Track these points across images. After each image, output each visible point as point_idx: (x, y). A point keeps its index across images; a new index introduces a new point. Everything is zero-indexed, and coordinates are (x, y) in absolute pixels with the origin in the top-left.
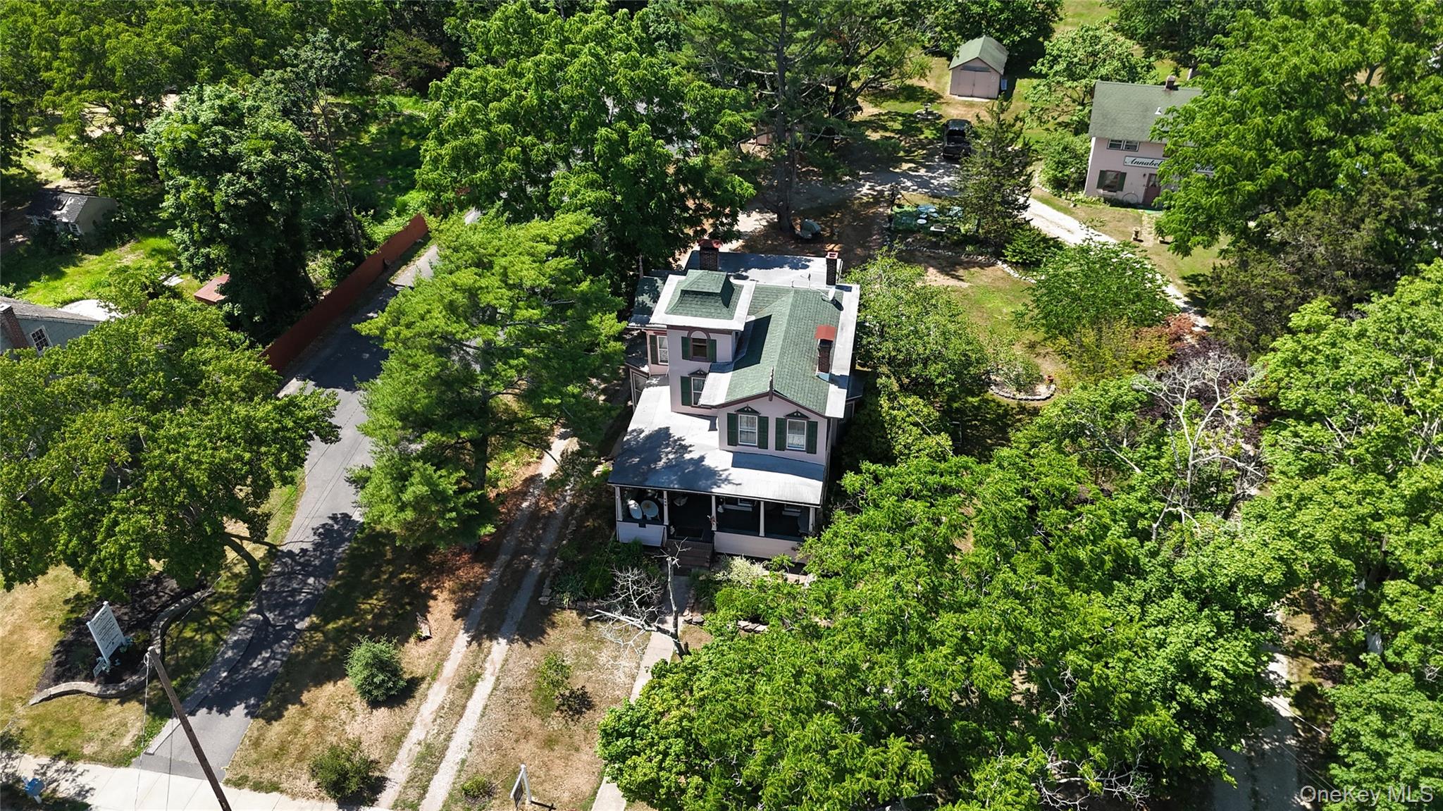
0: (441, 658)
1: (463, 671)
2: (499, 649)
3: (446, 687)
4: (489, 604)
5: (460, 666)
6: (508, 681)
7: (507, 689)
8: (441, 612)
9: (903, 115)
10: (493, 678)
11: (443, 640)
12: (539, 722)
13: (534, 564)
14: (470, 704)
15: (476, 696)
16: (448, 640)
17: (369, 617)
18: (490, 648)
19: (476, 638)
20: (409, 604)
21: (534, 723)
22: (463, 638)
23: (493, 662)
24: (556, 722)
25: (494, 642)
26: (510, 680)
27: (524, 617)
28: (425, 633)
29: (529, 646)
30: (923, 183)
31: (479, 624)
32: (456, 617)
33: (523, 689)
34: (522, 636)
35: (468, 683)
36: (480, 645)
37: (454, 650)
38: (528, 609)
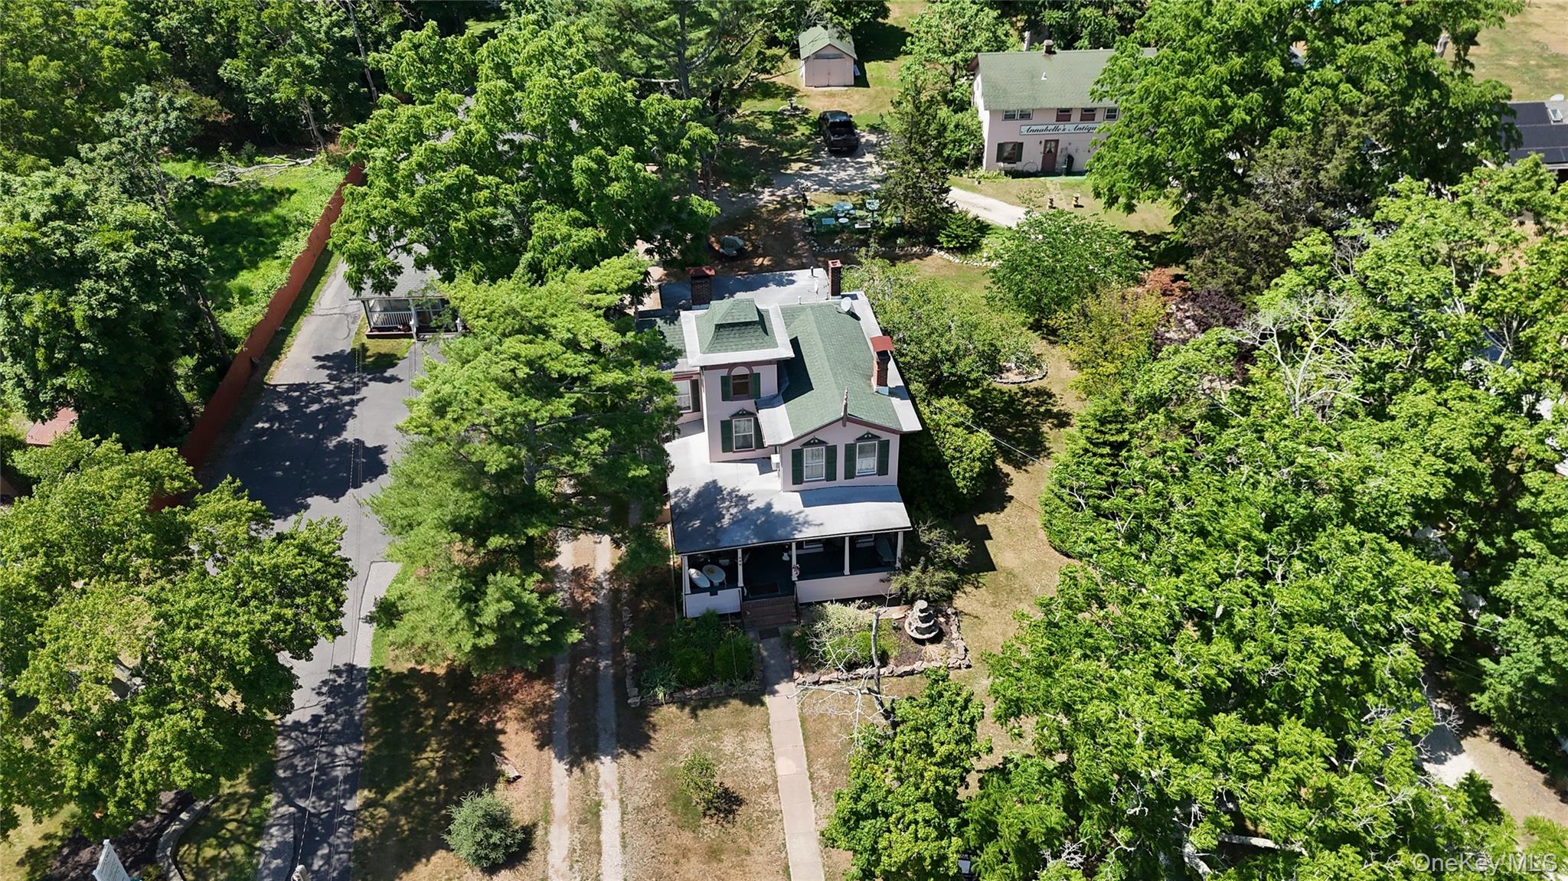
0: (545, 796)
1: (578, 804)
2: (606, 769)
3: (566, 827)
4: (571, 721)
5: (571, 799)
6: (636, 800)
7: (639, 810)
8: (518, 744)
10: (617, 803)
11: (537, 775)
12: (691, 835)
13: (602, 664)
14: (603, 837)
15: (605, 827)
16: (542, 775)
17: (433, 773)
18: (596, 770)
19: (575, 762)
20: (475, 746)
21: (687, 838)
22: (559, 768)
23: (607, 785)
24: (710, 829)
25: (597, 763)
26: (637, 798)
27: (619, 725)
28: (513, 774)
29: (638, 757)
31: (571, 748)
32: (541, 747)
33: (656, 804)
34: (627, 747)
35: (590, 816)
36: (583, 770)
37: (555, 785)
38: (618, 716)
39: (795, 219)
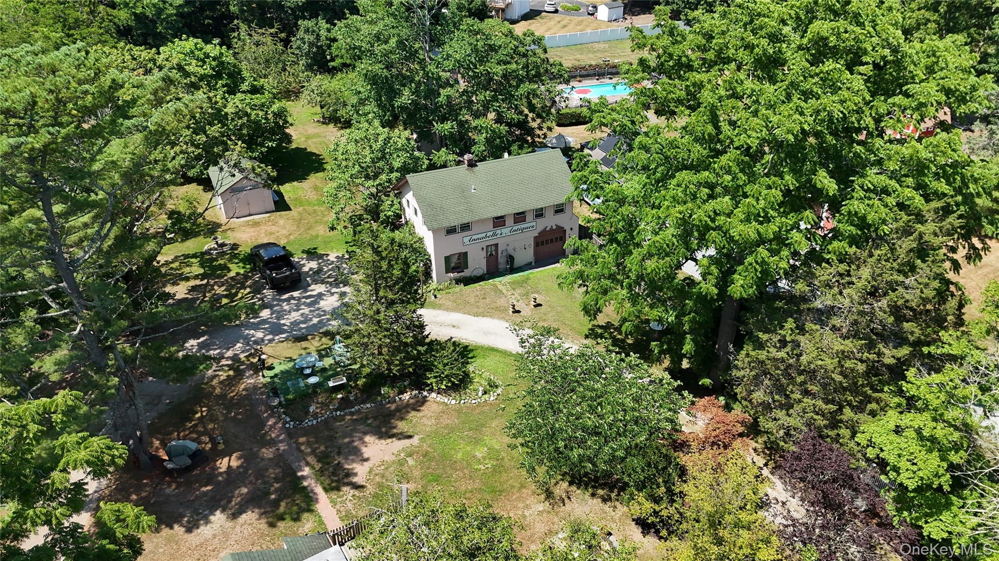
9: (194, 256)
30: (276, 329)
39: (255, 387)
